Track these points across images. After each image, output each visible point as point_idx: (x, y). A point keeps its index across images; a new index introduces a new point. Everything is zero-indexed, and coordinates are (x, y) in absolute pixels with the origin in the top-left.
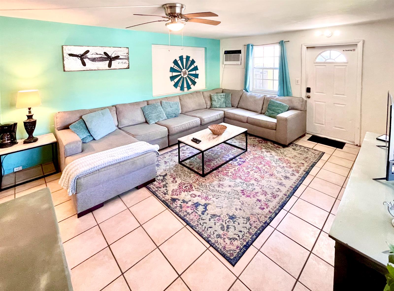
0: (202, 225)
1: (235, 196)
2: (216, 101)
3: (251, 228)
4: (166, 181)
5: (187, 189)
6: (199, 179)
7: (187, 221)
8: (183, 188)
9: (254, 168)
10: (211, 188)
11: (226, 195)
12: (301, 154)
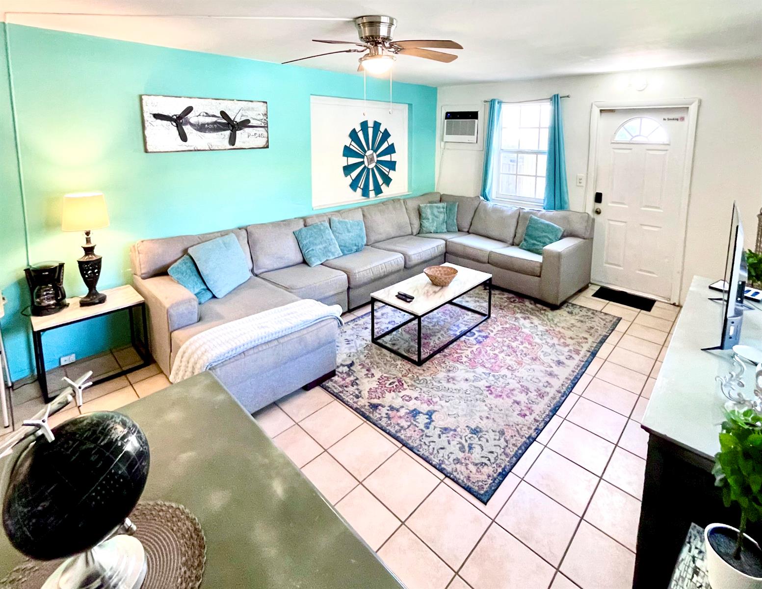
0: (428, 444)
1: (478, 396)
2: (428, 219)
3: (507, 446)
4: (355, 375)
5: (393, 387)
6: (411, 369)
7: (402, 439)
8: (387, 385)
9: (505, 348)
10: (435, 384)
11: (461, 395)
12: (582, 321)
